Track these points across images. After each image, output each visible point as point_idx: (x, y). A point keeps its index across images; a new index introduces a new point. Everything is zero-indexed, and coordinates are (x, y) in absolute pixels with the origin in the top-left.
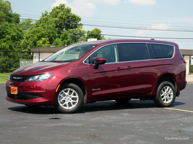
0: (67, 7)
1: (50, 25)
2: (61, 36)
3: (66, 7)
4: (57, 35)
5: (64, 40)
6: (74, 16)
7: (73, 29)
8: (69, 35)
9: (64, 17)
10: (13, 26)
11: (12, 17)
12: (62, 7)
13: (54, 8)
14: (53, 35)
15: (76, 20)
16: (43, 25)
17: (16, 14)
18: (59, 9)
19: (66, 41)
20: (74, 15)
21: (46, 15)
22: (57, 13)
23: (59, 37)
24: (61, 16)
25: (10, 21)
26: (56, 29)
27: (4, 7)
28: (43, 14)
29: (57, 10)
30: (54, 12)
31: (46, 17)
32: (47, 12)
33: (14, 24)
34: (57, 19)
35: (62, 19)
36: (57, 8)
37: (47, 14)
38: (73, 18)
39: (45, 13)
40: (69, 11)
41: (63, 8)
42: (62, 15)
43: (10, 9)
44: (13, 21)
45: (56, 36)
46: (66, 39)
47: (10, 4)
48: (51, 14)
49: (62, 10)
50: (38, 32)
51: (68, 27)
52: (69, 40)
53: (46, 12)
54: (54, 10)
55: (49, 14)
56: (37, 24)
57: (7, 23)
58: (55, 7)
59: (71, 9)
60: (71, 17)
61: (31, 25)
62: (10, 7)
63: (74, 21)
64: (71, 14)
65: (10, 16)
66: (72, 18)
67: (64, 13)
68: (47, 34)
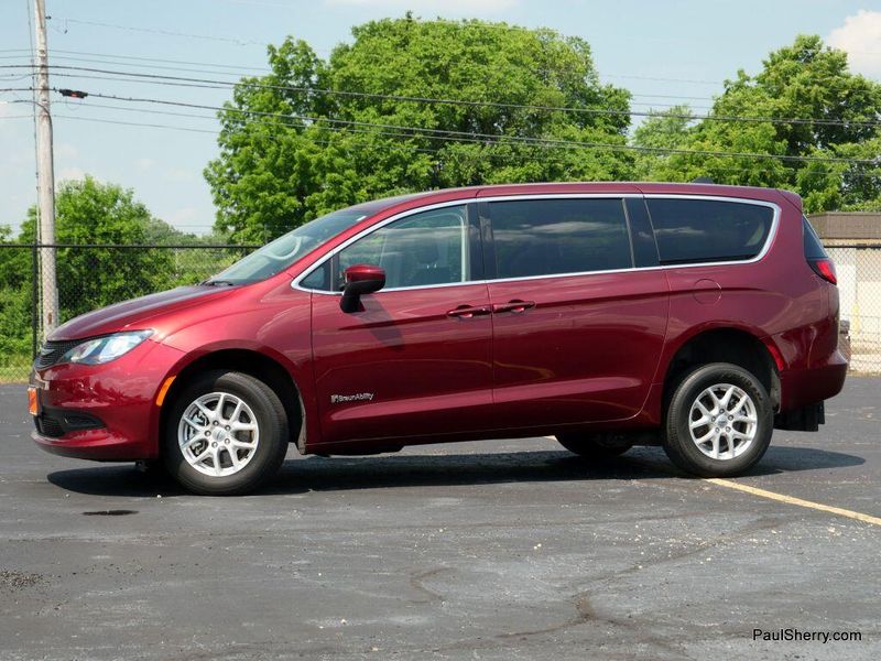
0: (829, 49)
1: (750, 131)
2: (801, 174)
3: (824, 50)
4: (780, 170)
5: (811, 194)
6: (858, 85)
7: (855, 140)
8: (838, 169)
9: (813, 93)
10: (598, 140)
11: (598, 101)
12: (807, 52)
13: (772, 55)
14: (762, 174)
15: (868, 102)
16: (722, 132)
17: (616, 91)
18: (795, 58)
19: (822, 197)
20: (861, 82)
21: (739, 87)
22: (786, 77)
23: (793, 182)
24: (799, 90)
25: (586, 121)
26: (778, 144)
27: (560, 63)
28: (727, 82)
29: (787, 64)
30: (773, 74)
31: (739, 95)
32: (747, 74)
33: (600, 133)
34: (784, 102)
35: (807, 101)
36: (785, 54)
37: (746, 83)
38: (855, 97)
39: (735, 79)
40: (836, 65)
41: (813, 54)
42: (806, 85)
43: (588, 68)
44: (598, 121)
45: (775, 178)
46: (820, 189)
47: (586, 49)
48: (761, 80)
49: (806, 61)
50: (700, 164)
51: (834, 135)
52: (832, 190)
53: (741, 73)
54: (774, 63)
55: (753, 84)
56: (701, 130)
57: (574, 130)
58: (776, 53)
59: (845, 55)
60: (847, 92)
61: (685, 133)
62: (588, 61)
63: (859, 106)
64: (848, 77)
65: (591, 98)
66: (850, 94)
67: (814, 77)
68: (737, 168)
